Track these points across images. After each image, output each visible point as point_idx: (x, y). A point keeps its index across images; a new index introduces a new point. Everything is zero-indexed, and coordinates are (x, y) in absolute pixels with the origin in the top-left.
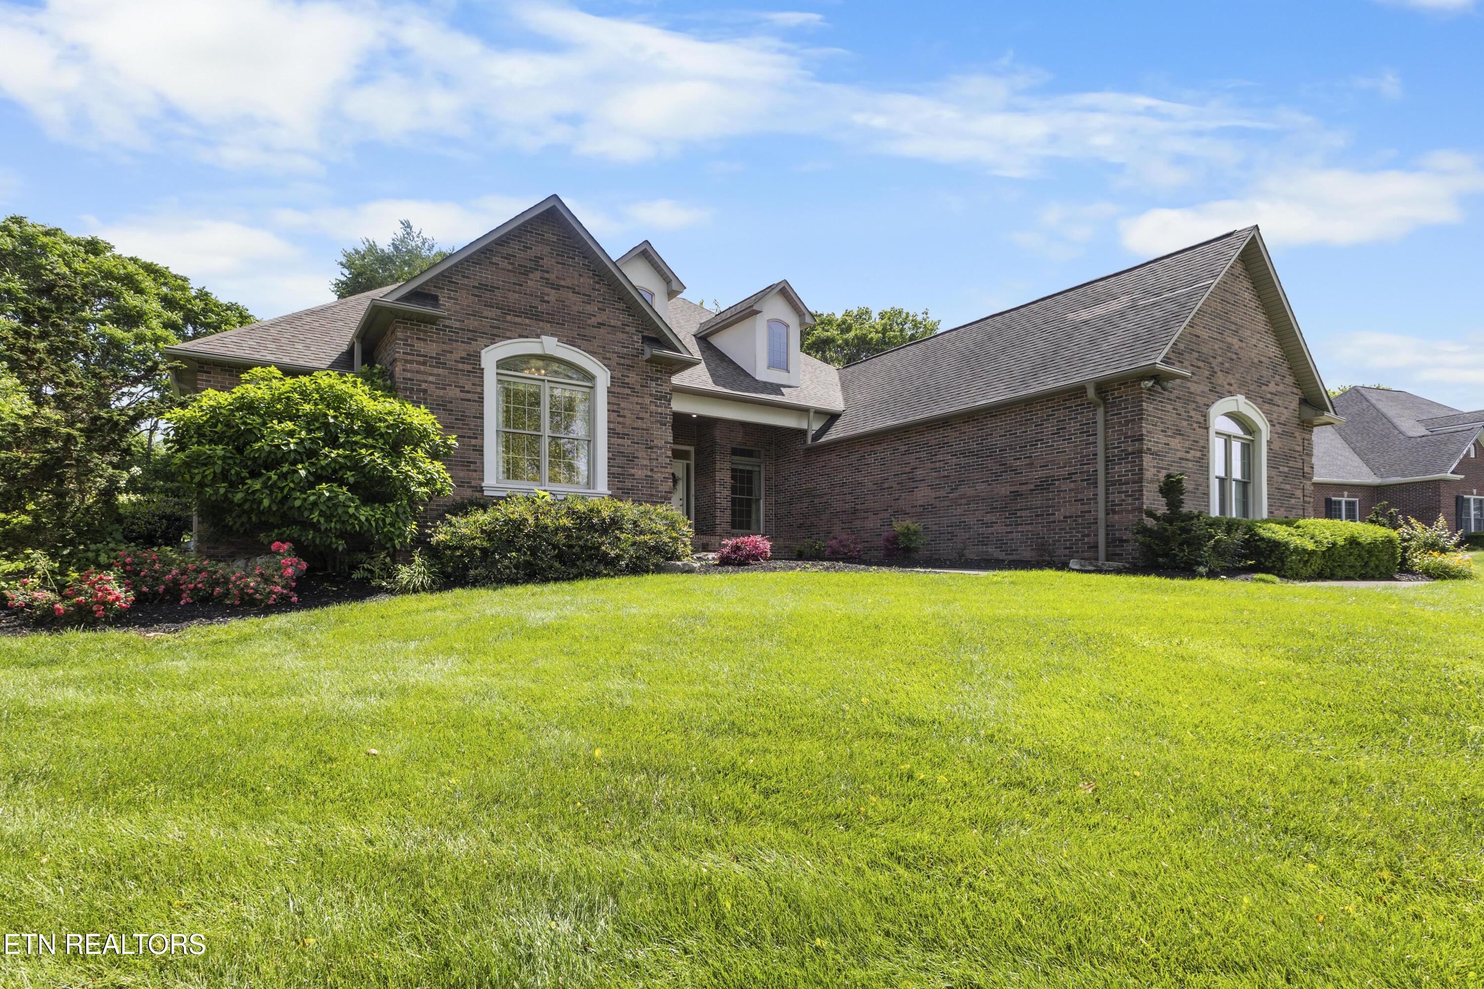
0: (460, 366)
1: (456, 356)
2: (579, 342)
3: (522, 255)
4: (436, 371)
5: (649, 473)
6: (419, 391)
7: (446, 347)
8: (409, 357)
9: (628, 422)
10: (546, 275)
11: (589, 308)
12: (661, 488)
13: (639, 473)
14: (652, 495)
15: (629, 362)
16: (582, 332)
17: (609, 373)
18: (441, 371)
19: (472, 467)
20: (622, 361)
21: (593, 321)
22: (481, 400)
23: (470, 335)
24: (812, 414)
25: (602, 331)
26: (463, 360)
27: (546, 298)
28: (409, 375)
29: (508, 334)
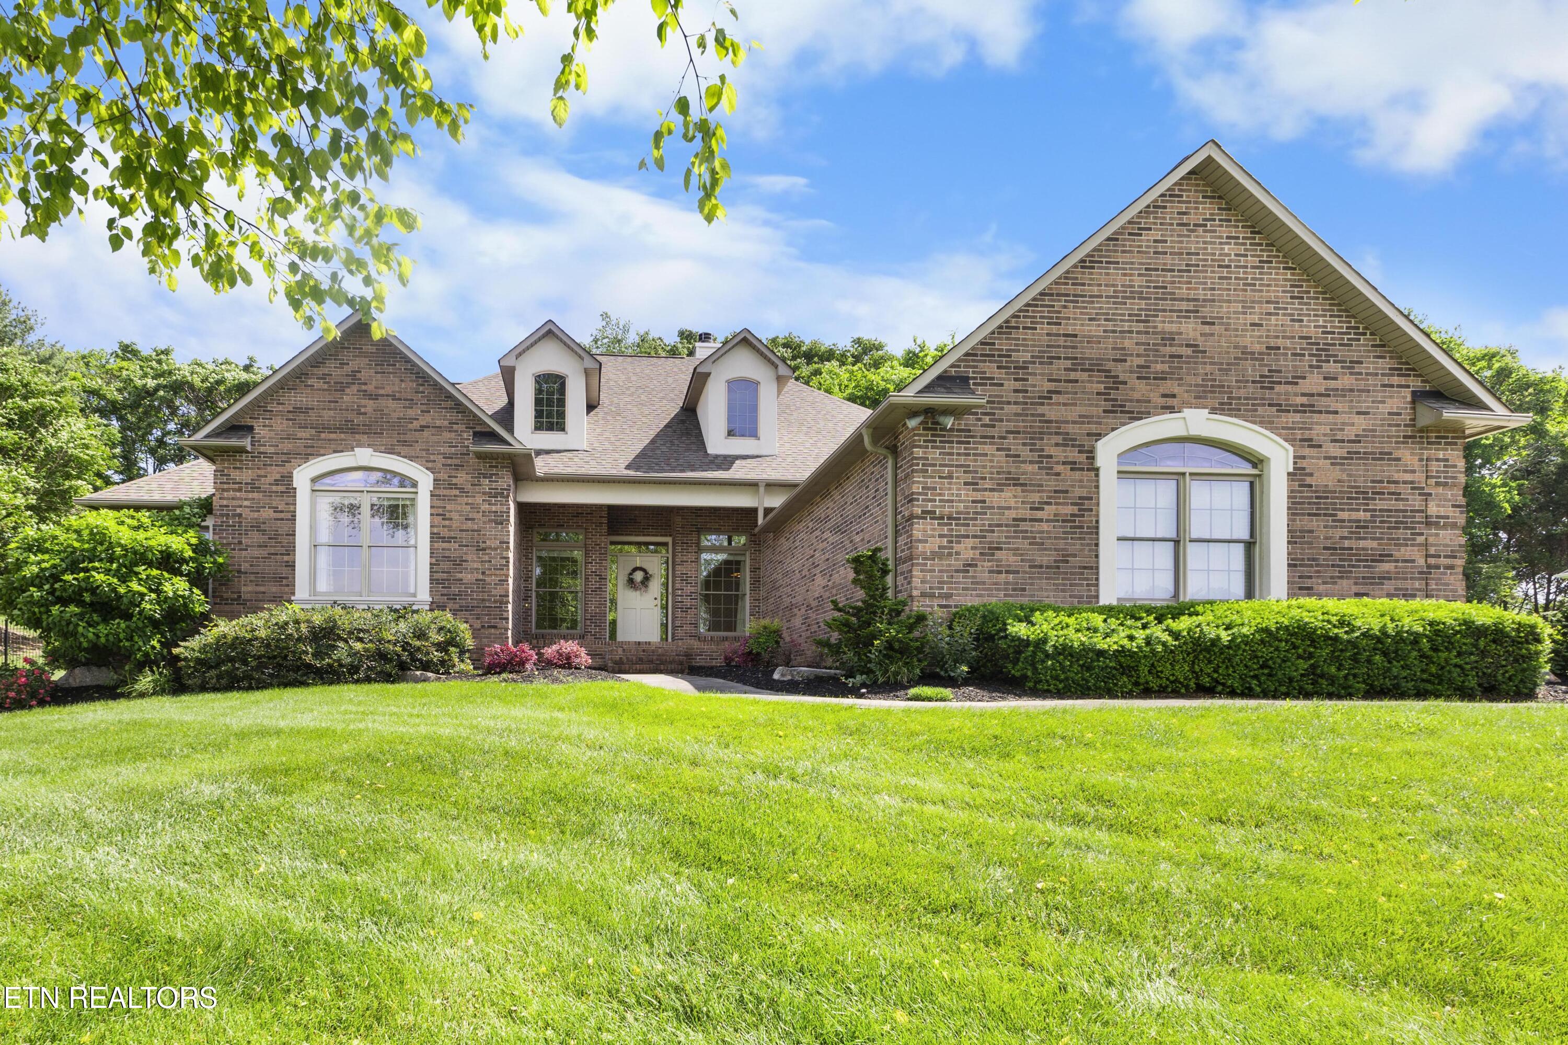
0: (274, 488)
1: (270, 479)
2: (398, 449)
3: (339, 371)
4: (250, 495)
5: (481, 577)
6: (234, 515)
7: (261, 472)
8: (225, 486)
9: (455, 525)
10: (364, 387)
11: (411, 413)
12: (494, 592)
13: (468, 577)
14: (483, 600)
15: (457, 462)
16: (402, 437)
17: (431, 476)
18: (255, 495)
19: (285, 582)
20: (449, 461)
21: (416, 424)
22: (293, 519)
23: (284, 458)
24: (762, 489)
25: (426, 433)
26: (277, 482)
27: (363, 410)
28: (225, 502)
29: (322, 451)
